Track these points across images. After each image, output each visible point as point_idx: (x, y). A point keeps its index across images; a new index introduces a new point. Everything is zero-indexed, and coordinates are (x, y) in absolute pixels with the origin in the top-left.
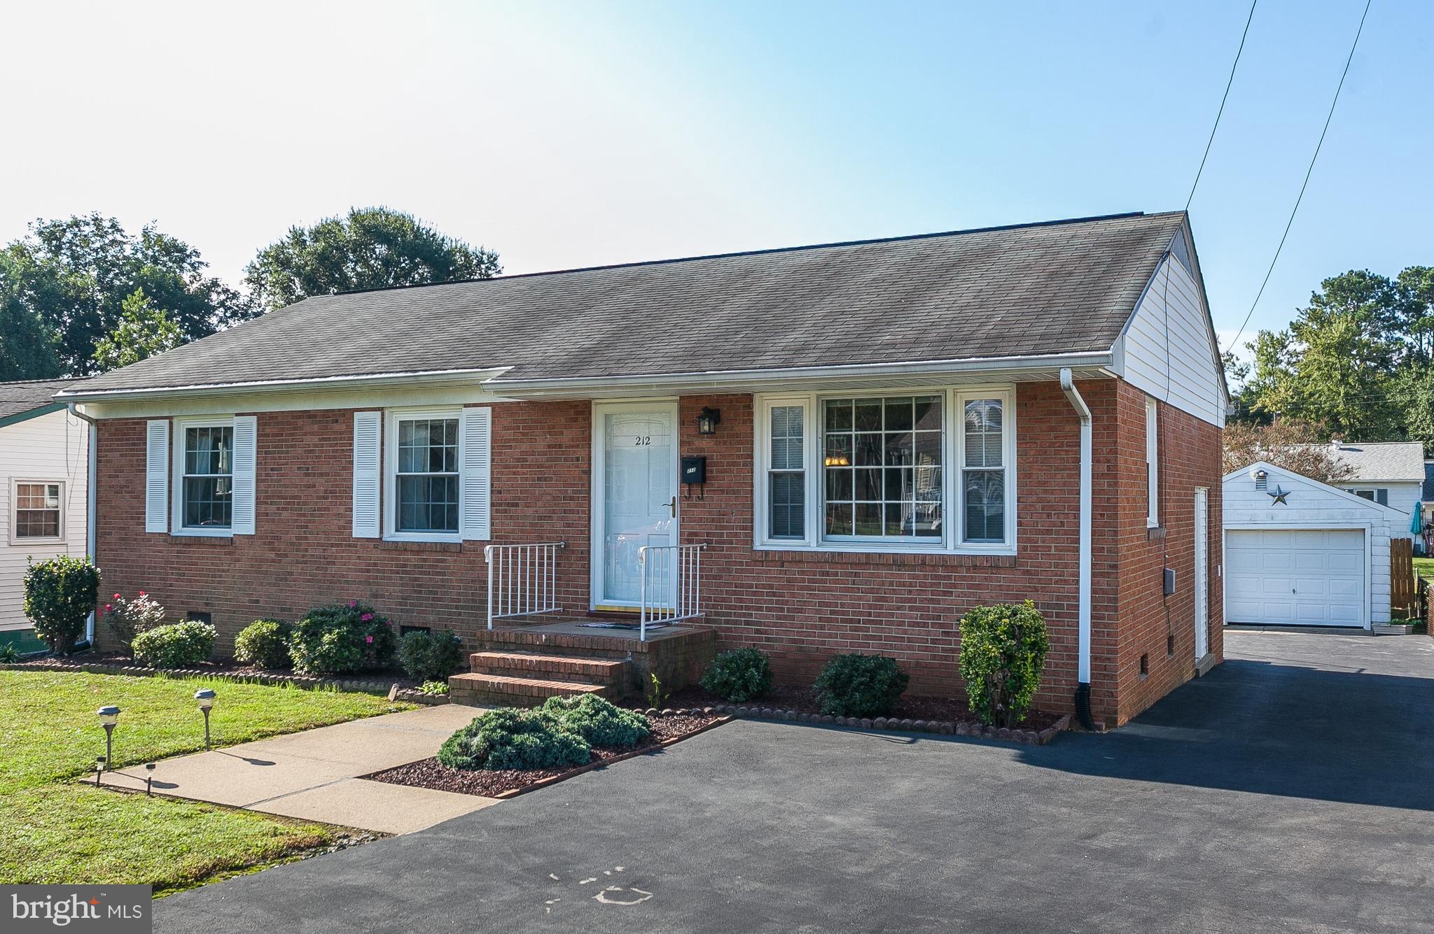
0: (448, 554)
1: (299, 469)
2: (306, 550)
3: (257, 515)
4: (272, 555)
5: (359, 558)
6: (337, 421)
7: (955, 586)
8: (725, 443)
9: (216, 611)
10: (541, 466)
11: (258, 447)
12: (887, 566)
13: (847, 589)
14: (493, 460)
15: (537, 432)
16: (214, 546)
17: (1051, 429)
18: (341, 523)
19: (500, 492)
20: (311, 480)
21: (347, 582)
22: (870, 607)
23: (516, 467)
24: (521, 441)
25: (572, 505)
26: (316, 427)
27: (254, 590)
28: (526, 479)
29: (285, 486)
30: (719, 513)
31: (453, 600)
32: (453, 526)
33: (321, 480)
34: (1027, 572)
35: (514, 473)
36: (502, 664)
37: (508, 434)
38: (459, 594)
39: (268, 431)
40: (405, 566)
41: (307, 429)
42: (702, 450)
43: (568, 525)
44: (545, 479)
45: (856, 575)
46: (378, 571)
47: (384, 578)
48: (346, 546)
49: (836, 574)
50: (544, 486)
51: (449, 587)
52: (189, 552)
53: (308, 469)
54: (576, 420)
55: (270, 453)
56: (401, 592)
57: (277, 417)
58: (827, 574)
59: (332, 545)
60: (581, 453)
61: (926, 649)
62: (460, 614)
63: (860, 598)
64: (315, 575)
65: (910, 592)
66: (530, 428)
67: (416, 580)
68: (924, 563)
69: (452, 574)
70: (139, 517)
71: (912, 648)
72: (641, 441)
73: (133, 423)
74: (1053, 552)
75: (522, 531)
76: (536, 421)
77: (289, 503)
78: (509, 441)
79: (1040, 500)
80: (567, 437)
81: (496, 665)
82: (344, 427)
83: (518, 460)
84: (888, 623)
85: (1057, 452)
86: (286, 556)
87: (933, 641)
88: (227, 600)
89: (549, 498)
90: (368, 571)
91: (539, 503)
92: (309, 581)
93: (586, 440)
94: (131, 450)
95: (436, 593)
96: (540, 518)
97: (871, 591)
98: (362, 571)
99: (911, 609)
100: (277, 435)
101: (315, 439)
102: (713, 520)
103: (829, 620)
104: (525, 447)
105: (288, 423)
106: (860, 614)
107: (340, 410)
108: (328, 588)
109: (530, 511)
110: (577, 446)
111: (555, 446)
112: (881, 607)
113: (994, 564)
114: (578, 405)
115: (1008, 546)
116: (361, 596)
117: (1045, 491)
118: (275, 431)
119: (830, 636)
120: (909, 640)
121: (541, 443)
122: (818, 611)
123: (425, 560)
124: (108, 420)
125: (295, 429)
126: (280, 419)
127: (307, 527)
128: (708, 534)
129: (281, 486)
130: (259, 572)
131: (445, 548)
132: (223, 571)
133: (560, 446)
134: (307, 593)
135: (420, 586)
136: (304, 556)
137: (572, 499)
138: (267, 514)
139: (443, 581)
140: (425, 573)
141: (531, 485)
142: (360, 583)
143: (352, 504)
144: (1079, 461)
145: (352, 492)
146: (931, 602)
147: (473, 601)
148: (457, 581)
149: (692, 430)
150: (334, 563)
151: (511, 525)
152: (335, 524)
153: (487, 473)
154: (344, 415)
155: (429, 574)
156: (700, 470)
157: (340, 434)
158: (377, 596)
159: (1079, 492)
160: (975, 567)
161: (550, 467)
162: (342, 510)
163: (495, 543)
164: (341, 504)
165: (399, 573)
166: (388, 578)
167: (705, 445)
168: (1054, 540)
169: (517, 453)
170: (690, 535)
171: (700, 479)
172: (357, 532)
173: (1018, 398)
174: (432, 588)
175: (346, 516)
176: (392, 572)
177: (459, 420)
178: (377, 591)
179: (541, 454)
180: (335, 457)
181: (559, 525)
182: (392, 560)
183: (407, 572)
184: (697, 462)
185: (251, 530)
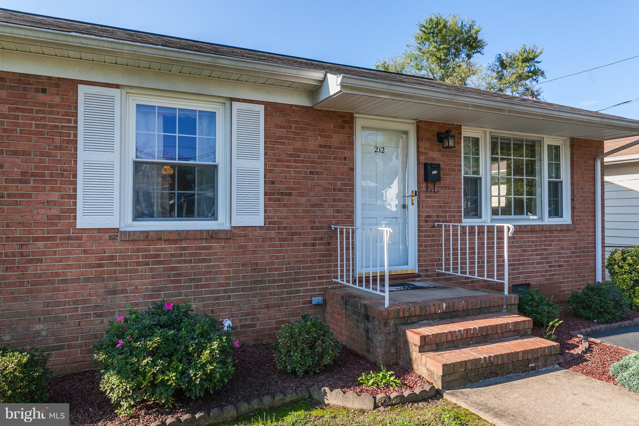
0: (214, 241)
5: (85, 252)
6: (44, 91)
7: (553, 241)
8: (447, 156)
10: (313, 162)
12: (527, 232)
14: (266, 154)
15: (310, 133)
17: (585, 162)
18: (55, 211)
19: (273, 183)
21: (65, 281)
22: (520, 256)
23: (290, 161)
24: (294, 139)
25: (341, 195)
28: (299, 172)
30: (444, 202)
31: (221, 285)
32: (214, 216)
34: (578, 232)
35: (287, 167)
37: (281, 132)
38: (228, 278)
40: (157, 256)
43: (338, 211)
44: (317, 173)
46: (119, 264)
47: (127, 271)
50: (316, 179)
51: (216, 273)
54: (343, 127)
56: (152, 284)
59: (36, 239)
60: (347, 154)
61: (543, 276)
62: (229, 297)
63: (515, 251)
65: (536, 246)
66: (302, 129)
67: (173, 269)
68: (542, 230)
69: (220, 260)
71: (537, 276)
72: (378, 150)
74: (586, 222)
75: (296, 217)
76: (308, 124)
78: (282, 138)
79: (582, 196)
80: (336, 139)
82: (57, 99)
83: (291, 155)
84: (528, 264)
85: (587, 173)
87: (546, 271)
89: (321, 189)
90: (101, 266)
91: (312, 193)
93: (351, 145)
95: (200, 280)
96: (313, 206)
97: (520, 247)
98: (90, 266)
99: (537, 255)
101: (4, 110)
102: (440, 207)
104: (298, 144)
107: (50, 78)
108: (30, 291)
109: (302, 200)
110: (345, 148)
111: (325, 147)
112: (524, 255)
113: (566, 229)
114: (345, 116)
115: (566, 219)
116: (90, 295)
117: (583, 192)
120: (537, 272)
121: (314, 142)
123: (184, 249)
128: (437, 216)
131: (212, 235)
133: (330, 147)
135: (179, 275)
137: (340, 190)
139: (208, 267)
140: (185, 261)
141: (304, 178)
142: (88, 280)
143: (75, 190)
144: (594, 178)
145: (75, 176)
146: (544, 250)
147: (245, 283)
148: (226, 266)
149: (427, 145)
150: (41, 261)
151: (284, 212)
152: (42, 213)
153: (259, 165)
154: (57, 85)
155: (190, 262)
156: (439, 172)
157: (51, 106)
158: (115, 292)
159: (594, 193)
160: (561, 231)
161: (321, 163)
162: (55, 196)
163: (268, 229)
164: (52, 189)
165: (147, 264)
166: (132, 271)
167: (436, 156)
168: (586, 216)
169: (290, 149)
170: (427, 217)
171: (438, 178)
172: (82, 222)
173: (572, 146)
174: (195, 274)
175: (62, 204)
176: (138, 264)
177: (215, 113)
178: (115, 286)
179: (313, 152)
180: (41, 133)
181: (330, 212)
182: (138, 250)
183: (160, 263)
184: (437, 167)
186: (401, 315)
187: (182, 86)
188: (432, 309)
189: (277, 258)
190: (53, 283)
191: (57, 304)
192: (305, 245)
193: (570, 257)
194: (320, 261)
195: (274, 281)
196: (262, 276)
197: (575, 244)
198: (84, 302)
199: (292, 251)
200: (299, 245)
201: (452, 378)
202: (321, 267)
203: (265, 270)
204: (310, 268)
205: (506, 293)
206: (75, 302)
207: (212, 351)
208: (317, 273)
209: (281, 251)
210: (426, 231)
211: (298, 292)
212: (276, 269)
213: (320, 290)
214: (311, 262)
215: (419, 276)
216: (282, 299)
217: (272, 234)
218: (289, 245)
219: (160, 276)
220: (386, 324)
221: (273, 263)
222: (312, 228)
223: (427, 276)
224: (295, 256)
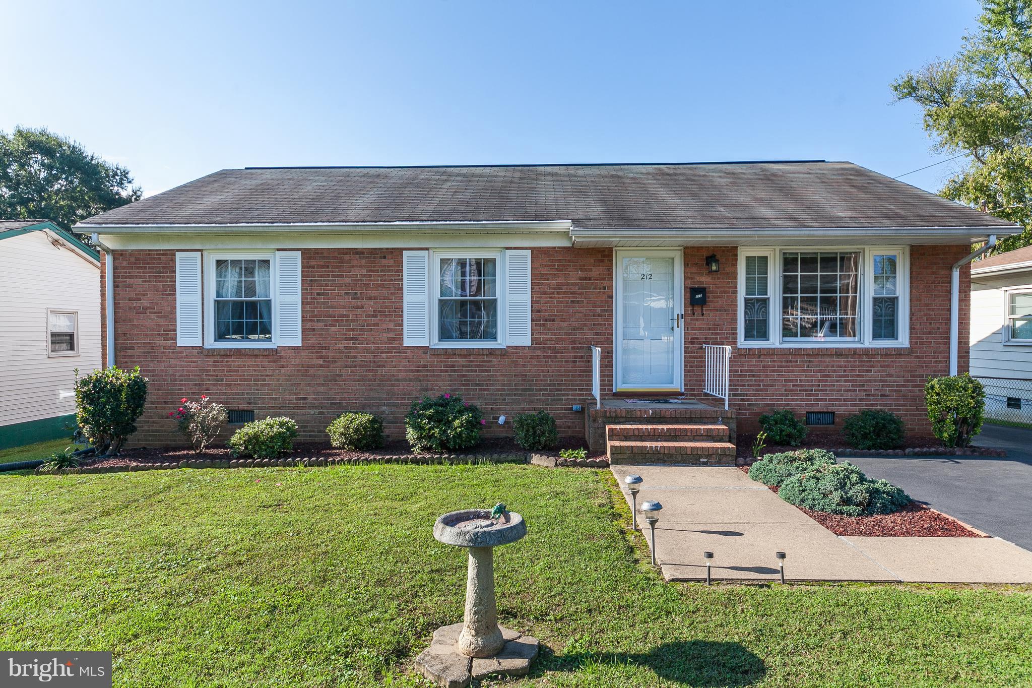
0: (493, 357)
1: (347, 294)
2: (356, 357)
3: (303, 330)
4: (321, 362)
5: (409, 362)
6: (385, 257)
7: (873, 366)
8: (718, 278)
9: (259, 408)
10: (574, 293)
11: (303, 276)
12: (831, 355)
13: (804, 371)
14: (532, 289)
15: (571, 268)
16: (256, 356)
17: (933, 273)
18: (392, 335)
19: (539, 311)
20: (359, 303)
21: (398, 380)
22: (819, 381)
23: (553, 293)
24: (557, 275)
25: (600, 320)
26: (363, 262)
27: (302, 389)
28: (562, 302)
29: (332, 307)
30: (714, 325)
31: (498, 390)
32: (495, 338)
33: (371, 303)
34: (918, 357)
35: (551, 298)
36: (636, 433)
37: (546, 270)
38: (504, 385)
39: (313, 263)
40: (453, 366)
41: (355, 262)
42: (702, 283)
43: (597, 334)
44: (578, 302)
45: (810, 362)
46: (429, 371)
47: (434, 376)
48: (395, 352)
49: (796, 362)
50: (577, 307)
51: (495, 380)
52: (228, 362)
53: (356, 294)
54: (602, 261)
55: (316, 281)
57: (322, 253)
58: (791, 362)
59: (382, 353)
60: (606, 284)
61: (855, 405)
62: (504, 399)
63: (812, 376)
64: (366, 376)
65: (845, 371)
66: (564, 266)
67: (464, 376)
68: (855, 354)
69: (497, 371)
70: (170, 332)
71: (846, 405)
72: (645, 277)
73: (157, 254)
74: (933, 345)
75: (558, 339)
76: (569, 261)
77: (337, 321)
78: (546, 275)
79: (925, 315)
80: (595, 272)
81: (631, 433)
82: (392, 262)
83: (554, 288)
84: (832, 390)
85: (936, 286)
86: (335, 362)
87: (860, 400)
88: (271, 399)
89: (581, 315)
90: (418, 371)
91: (573, 319)
92: (359, 380)
93: (610, 275)
94: (156, 277)
95: (483, 385)
96: (574, 329)
97: (820, 371)
98: (412, 371)
99: (845, 381)
100: (322, 267)
101: (364, 271)
102: (710, 329)
103: (791, 390)
104: (560, 279)
105: (335, 258)
106: (813, 386)
107: (387, 249)
108: (379, 385)
109: (564, 325)
110: (604, 279)
111: (586, 279)
112: (826, 381)
113: (898, 353)
114: (604, 251)
115: (903, 340)
116: (412, 390)
117: (929, 310)
118: (321, 263)
119: (792, 400)
120: (844, 400)
121: (574, 276)
122: (785, 386)
123: (471, 361)
124: (126, 250)
125: (342, 262)
126: (325, 254)
127: (356, 339)
128: (706, 338)
129: (328, 307)
130: (306, 376)
131: (491, 352)
132: (267, 376)
133: (590, 279)
134: (357, 390)
135: (468, 380)
136: (353, 362)
137: (599, 315)
138: (314, 330)
139: (489, 376)
140: (472, 371)
141: (566, 306)
142: (411, 380)
143: (402, 321)
144: (949, 292)
145: (402, 312)
146: (858, 376)
147: (516, 389)
148: (501, 375)
149: (694, 269)
150: (384, 366)
151: (548, 334)
152: (385, 336)
153: (527, 297)
154: (392, 253)
155: (476, 371)
156: (704, 296)
157: (389, 267)
158: (427, 390)
159: (949, 310)
160: (886, 355)
161: (582, 293)
162: (392, 325)
163: (535, 348)
164: (390, 321)
165: (447, 372)
166: (437, 376)
167: (704, 279)
168: (934, 338)
169: (553, 283)
170: (693, 338)
171: (703, 302)
172: (408, 342)
173: (911, 255)
174: (479, 381)
175: (395, 330)
176: (441, 371)
177: (495, 259)
178: (427, 385)
179: (573, 284)
180: (384, 285)
181: (590, 334)
182: (441, 362)
183: (455, 371)
184: (702, 290)
185: (297, 342)
186: (608, 414)
187: (469, 243)
188: (638, 412)
189: (543, 371)
190: (391, 380)
191: (394, 394)
192: (567, 362)
193: (903, 386)
194: (580, 376)
195: (540, 390)
196: (530, 385)
197: (911, 371)
198: (409, 394)
199: (556, 366)
200: (561, 362)
202: (581, 380)
203: (532, 381)
204: (571, 380)
205: (727, 407)
206: (404, 394)
208: (578, 385)
209: (546, 366)
210: (692, 352)
211: (561, 400)
212: (541, 380)
213: (580, 400)
214: (572, 376)
215: (682, 394)
216: (547, 404)
217: (538, 352)
218: (552, 361)
219: (455, 380)
221: (539, 375)
222: (573, 348)
223: (692, 395)
224: (558, 371)
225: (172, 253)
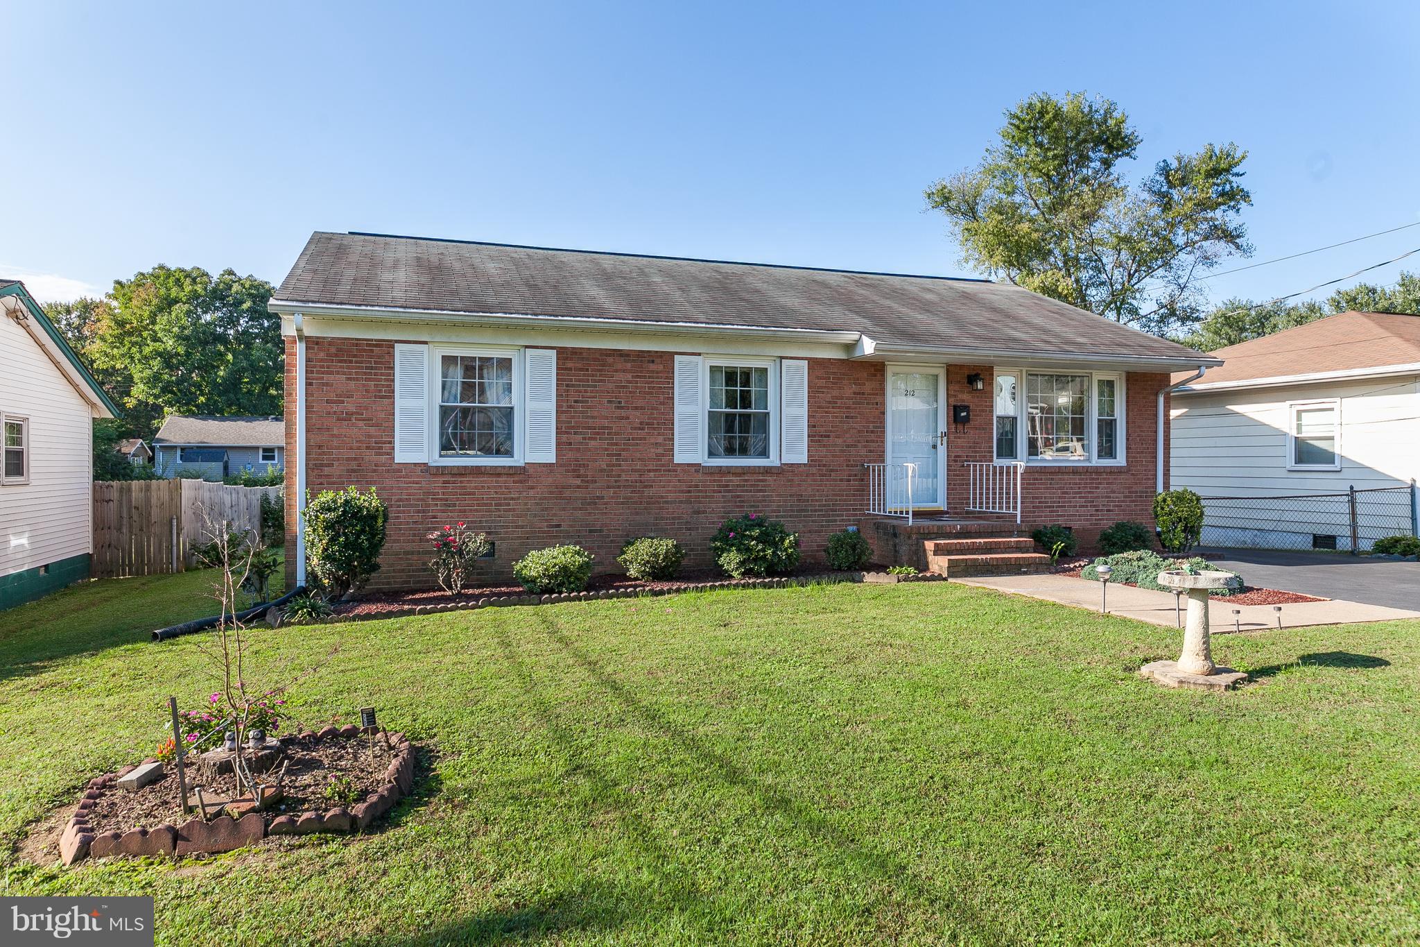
0: (768, 475)
1: (609, 402)
2: (619, 476)
3: (558, 444)
4: (578, 482)
5: (679, 481)
6: (653, 362)
7: (1100, 483)
8: (978, 397)
9: (502, 539)
10: (849, 408)
11: (558, 380)
13: (1047, 488)
14: (809, 402)
15: (845, 382)
16: (499, 475)
17: (1144, 398)
18: (660, 451)
19: (814, 426)
20: (623, 413)
21: (667, 502)
22: (1060, 497)
23: (828, 408)
24: (832, 388)
25: (873, 436)
26: (629, 365)
27: (555, 515)
28: (837, 417)
29: (593, 417)
30: (974, 443)
32: (767, 455)
33: (638, 413)
34: (1133, 474)
35: (826, 412)
37: (822, 383)
38: (779, 506)
39: (569, 364)
40: (727, 486)
41: (619, 366)
42: (963, 401)
43: (870, 451)
44: (852, 417)
45: (1052, 479)
46: (701, 491)
47: (706, 497)
48: (664, 471)
49: (1041, 479)
50: (851, 422)
51: (770, 501)
52: (461, 482)
53: (620, 402)
54: (875, 375)
55: (573, 386)
56: (723, 507)
57: (581, 353)
58: (1037, 479)
59: (649, 471)
60: (879, 399)
61: (1087, 520)
63: (1054, 493)
64: (631, 498)
65: (1079, 488)
66: (839, 379)
67: (738, 496)
68: (1087, 471)
69: (773, 491)
70: (385, 444)
71: (1080, 520)
72: (909, 393)
73: (368, 345)
74: (1144, 463)
75: (833, 456)
76: (844, 374)
77: (598, 434)
78: (822, 387)
79: (1139, 436)
80: (868, 387)
82: (661, 367)
83: (830, 402)
84: (1069, 507)
85: (1146, 410)
86: (596, 482)
87: (1091, 515)
88: (517, 527)
89: (855, 431)
90: (689, 492)
91: (847, 435)
92: (623, 503)
93: (882, 390)
94: (365, 374)
96: (848, 446)
98: (682, 492)
99: (1080, 497)
100: (581, 370)
101: (629, 376)
102: (970, 447)
103: (1038, 507)
104: (835, 393)
105: (595, 359)
106: (1054, 502)
107: (657, 352)
108: (645, 509)
109: (839, 441)
110: (877, 394)
111: (859, 394)
112: (1065, 498)
113: (1117, 471)
114: (877, 365)
115: (1121, 460)
116: (682, 513)
117: (1142, 431)
118: (579, 365)
119: (1039, 517)
120: (1080, 516)
121: (849, 390)
122: (1033, 502)
123: (746, 481)
124: (324, 338)
125: (603, 365)
126: (585, 355)
127: (620, 455)
128: (967, 456)
129: (587, 417)
130: (561, 498)
131: (767, 471)
132: (512, 499)
133: (863, 394)
134: (621, 514)
135: (743, 501)
136: (616, 481)
137: (872, 432)
138: (570, 444)
139: (764, 496)
140: (747, 491)
141: (840, 422)
142: (681, 502)
143: (673, 434)
144: (1156, 415)
145: (673, 424)
146: (1089, 492)
147: (792, 511)
148: (777, 496)
149: (957, 388)
150: (652, 486)
151: (823, 451)
152: (653, 451)
153: (804, 412)
154: (661, 357)
155: (751, 491)
156: (968, 414)
157: (657, 373)
158: (699, 513)
159: (1156, 432)
160: (1111, 473)
161: (855, 408)
162: (660, 439)
163: (810, 465)
164: (659, 434)
165: (720, 492)
166: (709, 497)
167: (965, 398)
168: (1145, 457)
169: (829, 397)
170: (956, 456)
171: (966, 420)
172: (679, 458)
173: (1128, 380)
174: (754, 501)
175: (665, 445)
176: (714, 491)
177: (767, 369)
178: (698, 508)
179: (848, 398)
180: (652, 393)
181: (863, 452)
182: (714, 481)
183: (729, 491)
184: (966, 408)
185: (551, 458)
186: (922, 531)
187: (745, 350)
188: (948, 528)
189: (818, 490)
190: (659, 503)
191: (662, 518)
192: (841, 480)
193: (1123, 501)
194: (854, 495)
195: (816, 511)
196: (805, 506)
197: (1129, 488)
198: (679, 518)
199: (831, 485)
200: (836, 480)
201: (956, 569)
202: (854, 500)
203: (808, 501)
204: (845, 500)
205: (1019, 522)
206: (673, 518)
207: (790, 541)
208: (851, 505)
209: (821, 485)
210: (955, 470)
211: (836, 521)
212: (817, 501)
213: (854, 520)
214: (847, 495)
215: (947, 513)
216: (822, 526)
217: (814, 470)
218: (827, 480)
219: (729, 501)
220: (909, 538)
221: (814, 495)
222: (847, 466)
223: (956, 513)
224: (833, 490)
225: (390, 345)
